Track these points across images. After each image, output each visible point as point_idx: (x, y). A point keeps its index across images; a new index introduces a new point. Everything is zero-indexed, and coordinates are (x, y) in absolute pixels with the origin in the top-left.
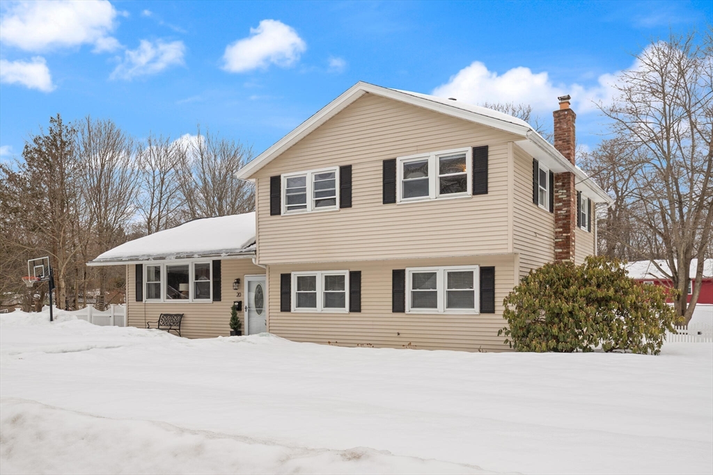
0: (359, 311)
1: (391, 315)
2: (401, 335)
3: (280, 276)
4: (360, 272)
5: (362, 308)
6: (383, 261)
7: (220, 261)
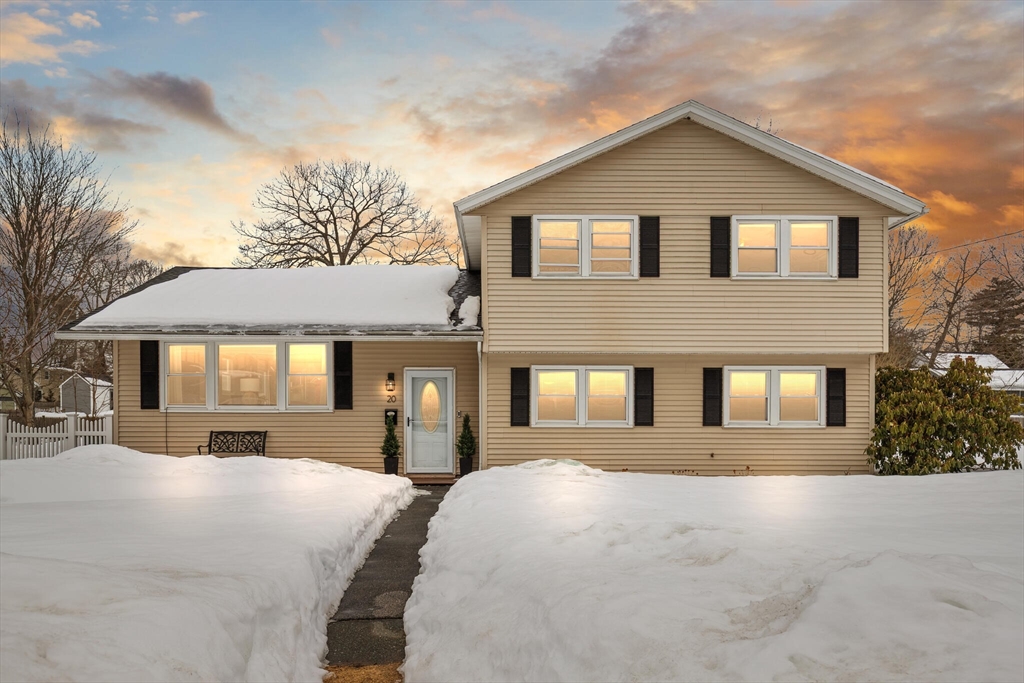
0: (651, 423)
1: (700, 430)
2: (715, 457)
3: (509, 371)
4: (652, 369)
5: (655, 420)
6: (690, 355)
7: (351, 342)
